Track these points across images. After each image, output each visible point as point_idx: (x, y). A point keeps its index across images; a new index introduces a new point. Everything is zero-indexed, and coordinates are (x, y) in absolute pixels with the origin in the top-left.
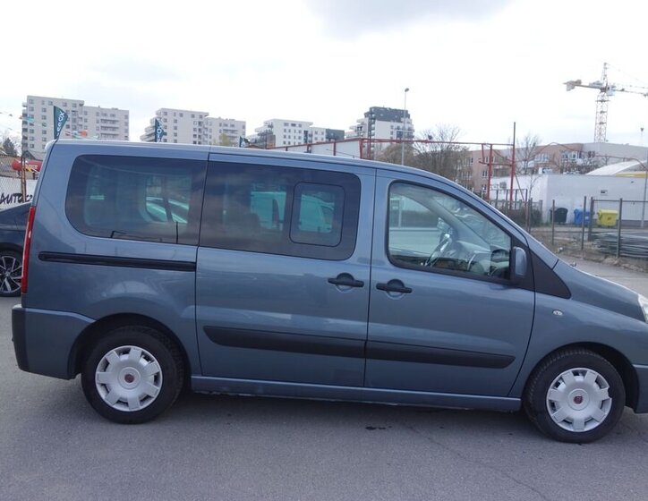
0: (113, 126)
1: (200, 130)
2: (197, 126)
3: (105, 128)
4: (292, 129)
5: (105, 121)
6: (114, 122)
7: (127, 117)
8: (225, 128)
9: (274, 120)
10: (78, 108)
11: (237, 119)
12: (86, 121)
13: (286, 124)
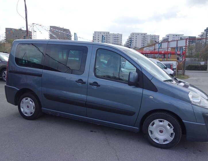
0: (117, 39)
1: (144, 39)
2: (143, 38)
3: (115, 40)
4: (176, 37)
5: (115, 38)
6: (118, 38)
7: (121, 36)
8: (152, 38)
9: (170, 34)
10: (108, 34)
11: (156, 35)
12: (110, 38)
13: (174, 35)
